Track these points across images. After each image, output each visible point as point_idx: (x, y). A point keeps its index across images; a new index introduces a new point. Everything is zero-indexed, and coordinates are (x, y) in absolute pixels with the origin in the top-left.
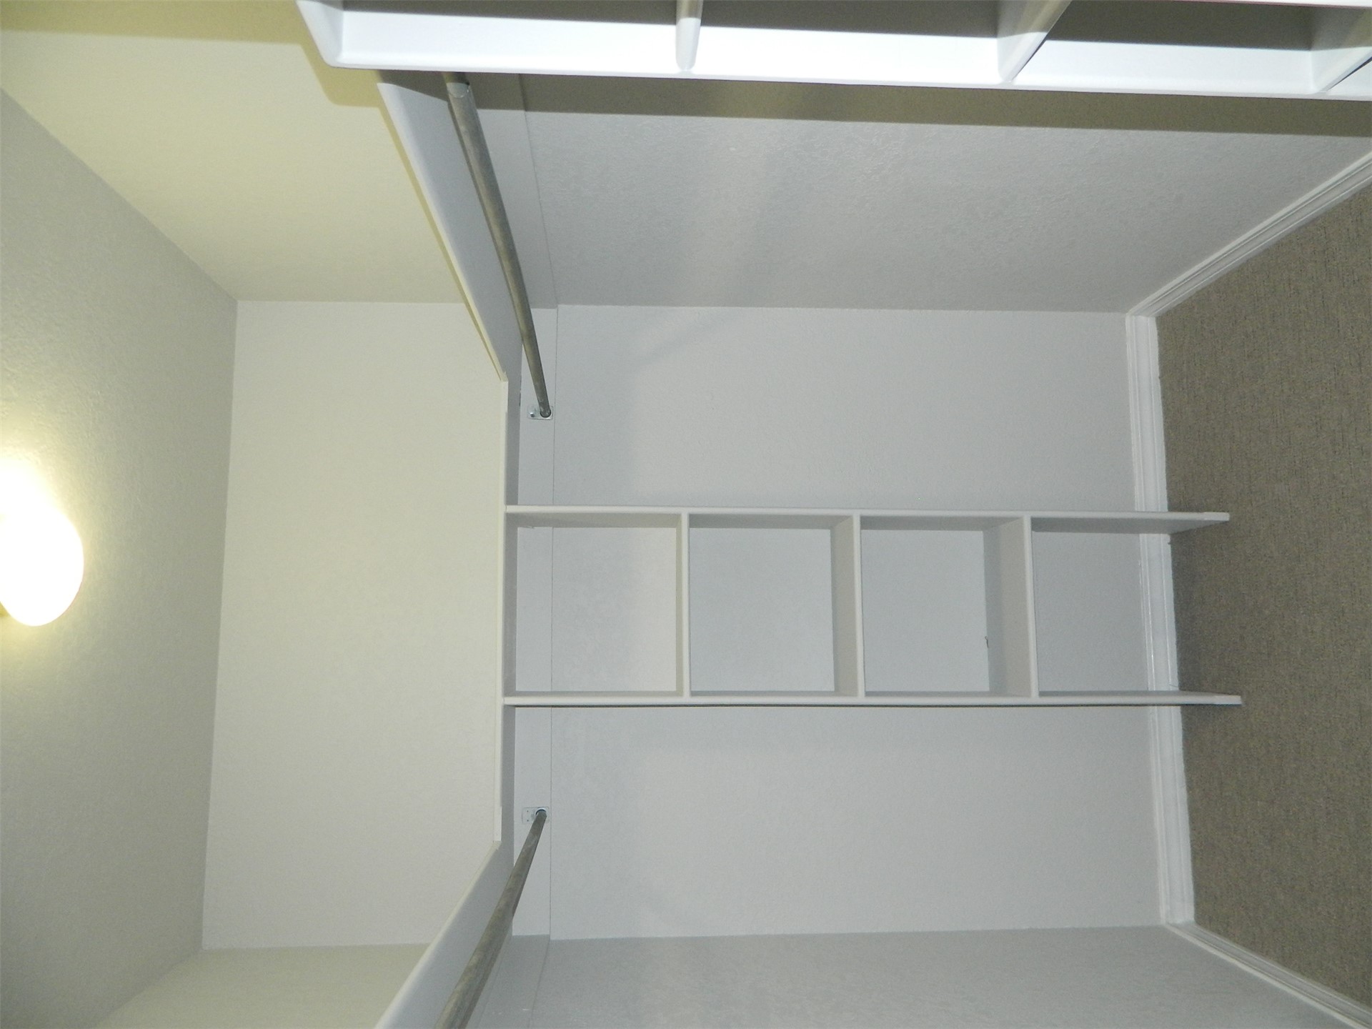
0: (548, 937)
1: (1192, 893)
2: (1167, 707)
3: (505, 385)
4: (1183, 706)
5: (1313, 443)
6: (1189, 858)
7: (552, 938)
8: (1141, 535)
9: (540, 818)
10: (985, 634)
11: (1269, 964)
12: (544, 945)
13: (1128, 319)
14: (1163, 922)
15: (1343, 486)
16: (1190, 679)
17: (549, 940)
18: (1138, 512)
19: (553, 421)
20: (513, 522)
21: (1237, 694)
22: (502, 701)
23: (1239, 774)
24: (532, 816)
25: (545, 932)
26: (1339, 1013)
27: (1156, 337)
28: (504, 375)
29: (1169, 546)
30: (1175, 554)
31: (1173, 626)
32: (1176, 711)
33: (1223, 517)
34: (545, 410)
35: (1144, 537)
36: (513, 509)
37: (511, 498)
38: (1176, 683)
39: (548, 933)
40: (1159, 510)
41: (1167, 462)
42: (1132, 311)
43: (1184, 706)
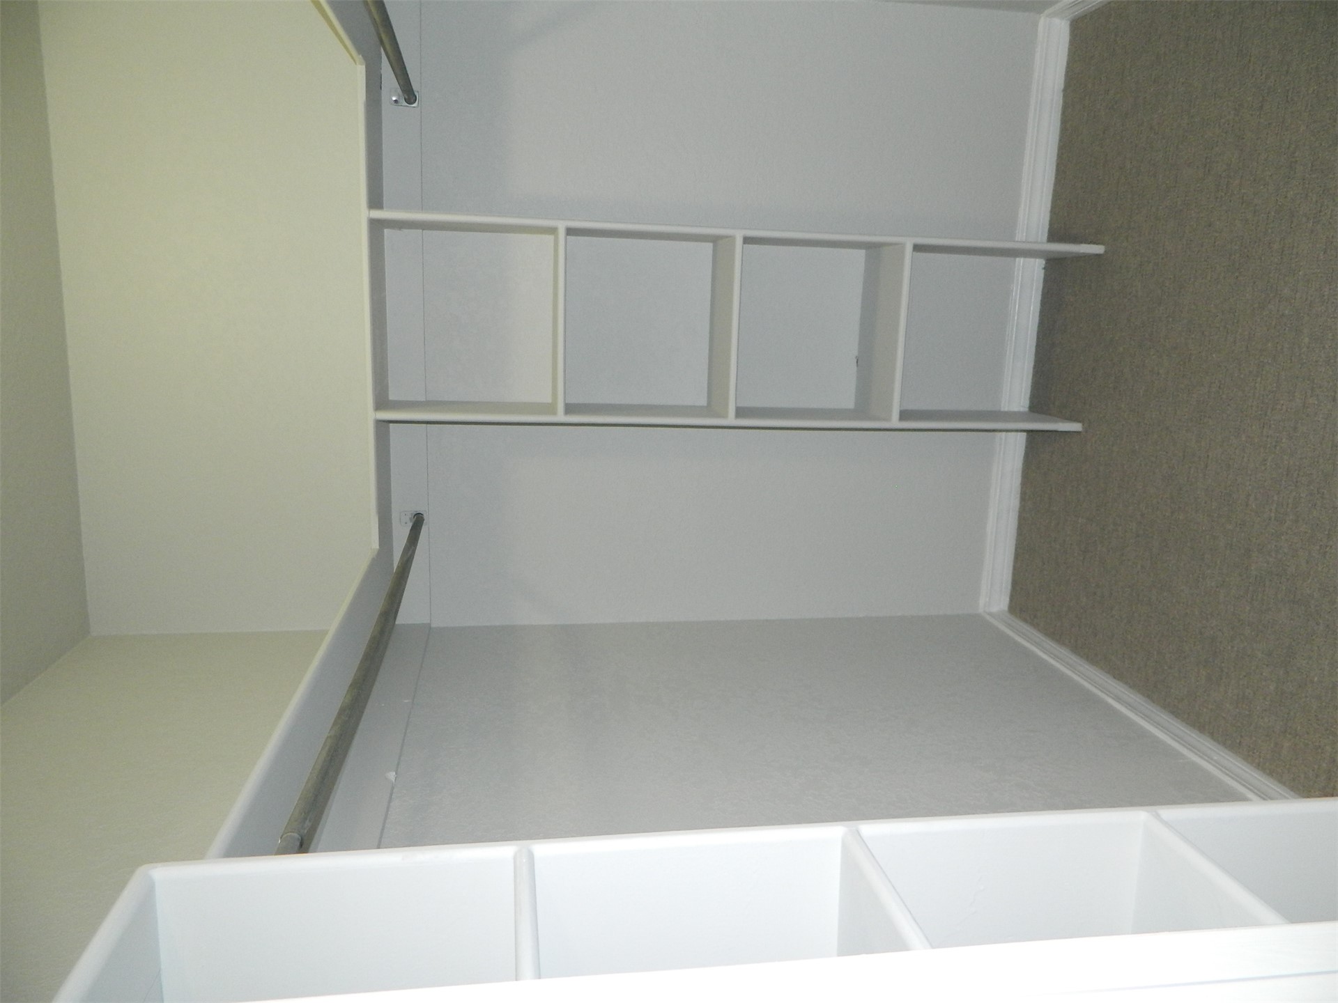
0: (430, 624)
1: (1009, 587)
2: (1013, 433)
3: (361, 70)
4: (1028, 432)
5: (1198, 185)
6: (1013, 556)
7: (433, 626)
8: (1017, 259)
9: (418, 521)
10: (855, 353)
11: (1064, 652)
12: (426, 631)
13: (1043, 21)
14: (981, 610)
15: (1217, 235)
16: (1040, 403)
17: (430, 628)
18: (1017, 241)
19: (419, 108)
20: (376, 227)
21: (1080, 422)
22: (372, 415)
23: (1068, 493)
24: (411, 519)
25: (426, 621)
26: (1113, 698)
27: (1066, 46)
28: (359, 58)
29: (1043, 271)
30: (1047, 280)
31: (1033, 350)
32: (1022, 437)
33: (1098, 249)
34: (410, 95)
35: (1020, 261)
36: (377, 214)
37: (375, 200)
38: (1027, 403)
39: (429, 622)
40: (1039, 240)
41: (1056, 184)
42: (1047, 12)
43: (1030, 432)
